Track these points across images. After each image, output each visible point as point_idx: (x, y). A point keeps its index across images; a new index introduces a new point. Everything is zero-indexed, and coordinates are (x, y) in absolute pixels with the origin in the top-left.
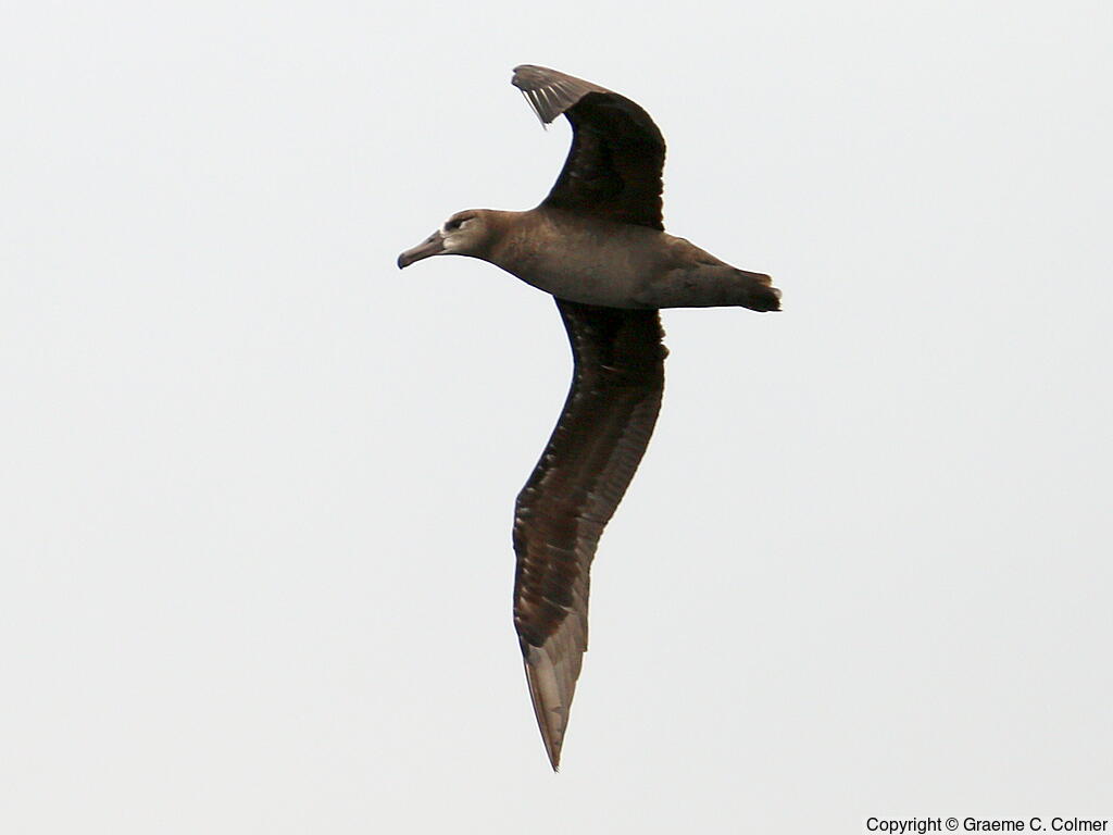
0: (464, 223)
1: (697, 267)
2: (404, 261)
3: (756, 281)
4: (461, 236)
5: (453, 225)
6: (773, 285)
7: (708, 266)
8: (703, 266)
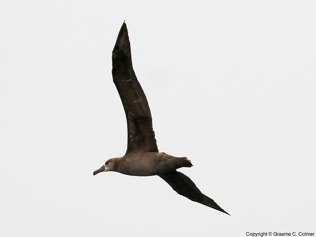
0: (109, 163)
1: (167, 160)
2: (95, 173)
3: (184, 159)
4: (109, 166)
5: (107, 163)
6: (188, 159)
7: (170, 159)
8: (168, 159)
